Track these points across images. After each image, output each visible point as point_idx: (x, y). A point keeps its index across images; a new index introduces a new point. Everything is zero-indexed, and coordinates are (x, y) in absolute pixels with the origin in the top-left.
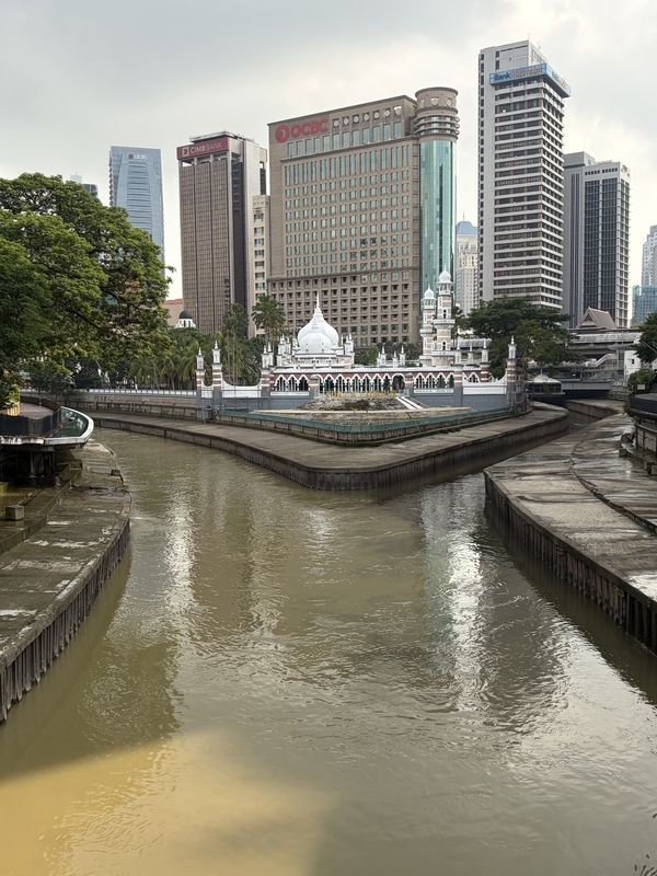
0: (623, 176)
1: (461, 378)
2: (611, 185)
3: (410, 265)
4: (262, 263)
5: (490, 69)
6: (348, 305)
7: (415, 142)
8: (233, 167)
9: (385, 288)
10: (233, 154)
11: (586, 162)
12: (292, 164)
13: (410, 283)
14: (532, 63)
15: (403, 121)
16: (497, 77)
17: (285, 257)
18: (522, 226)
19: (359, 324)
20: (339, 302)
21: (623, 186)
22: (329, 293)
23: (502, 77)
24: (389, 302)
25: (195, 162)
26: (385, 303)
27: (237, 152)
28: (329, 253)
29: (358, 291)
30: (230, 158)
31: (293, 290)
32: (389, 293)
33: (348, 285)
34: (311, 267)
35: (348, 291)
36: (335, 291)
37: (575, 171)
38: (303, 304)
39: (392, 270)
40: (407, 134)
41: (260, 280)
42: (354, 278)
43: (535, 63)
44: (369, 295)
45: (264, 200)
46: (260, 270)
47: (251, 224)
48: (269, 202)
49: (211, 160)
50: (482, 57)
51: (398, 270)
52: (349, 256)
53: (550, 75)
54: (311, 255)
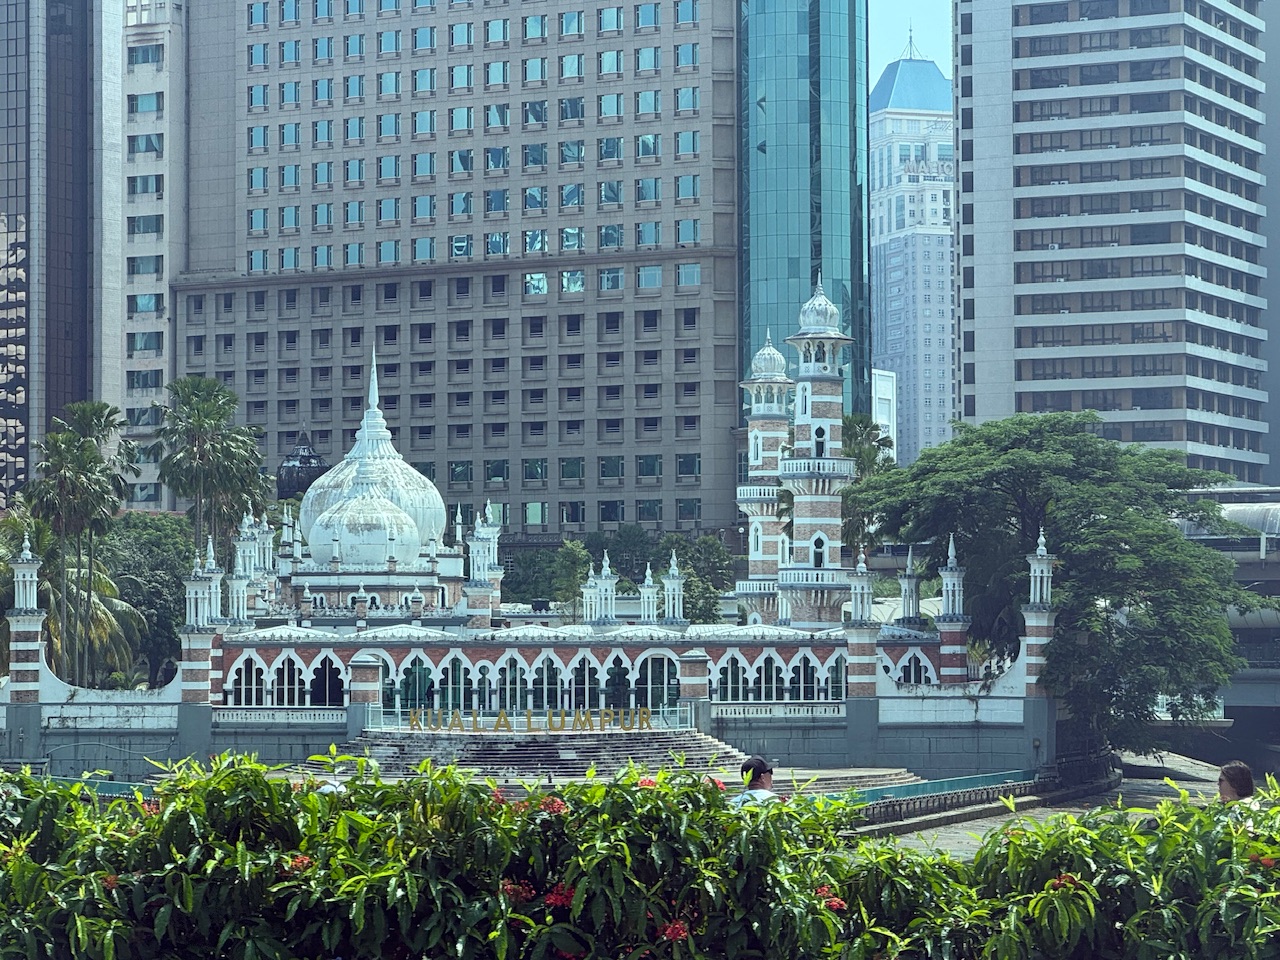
1: (869, 669)
3: (706, 238)
4: (155, 224)
6: (476, 381)
9: (612, 321)
13: (706, 307)
17: (243, 202)
18: (1114, 104)
19: (514, 449)
20: (441, 368)
22: (404, 336)
24: (627, 374)
26: (613, 375)
28: (405, 192)
29: (515, 330)
31: (271, 322)
32: (628, 339)
33: (477, 308)
34: (339, 238)
35: (477, 331)
36: (426, 331)
38: (305, 375)
39: (640, 259)
41: (146, 285)
42: (499, 284)
44: (552, 343)
46: (146, 245)
48: (186, 7)
51: (658, 257)
52: (478, 204)
54: (339, 195)
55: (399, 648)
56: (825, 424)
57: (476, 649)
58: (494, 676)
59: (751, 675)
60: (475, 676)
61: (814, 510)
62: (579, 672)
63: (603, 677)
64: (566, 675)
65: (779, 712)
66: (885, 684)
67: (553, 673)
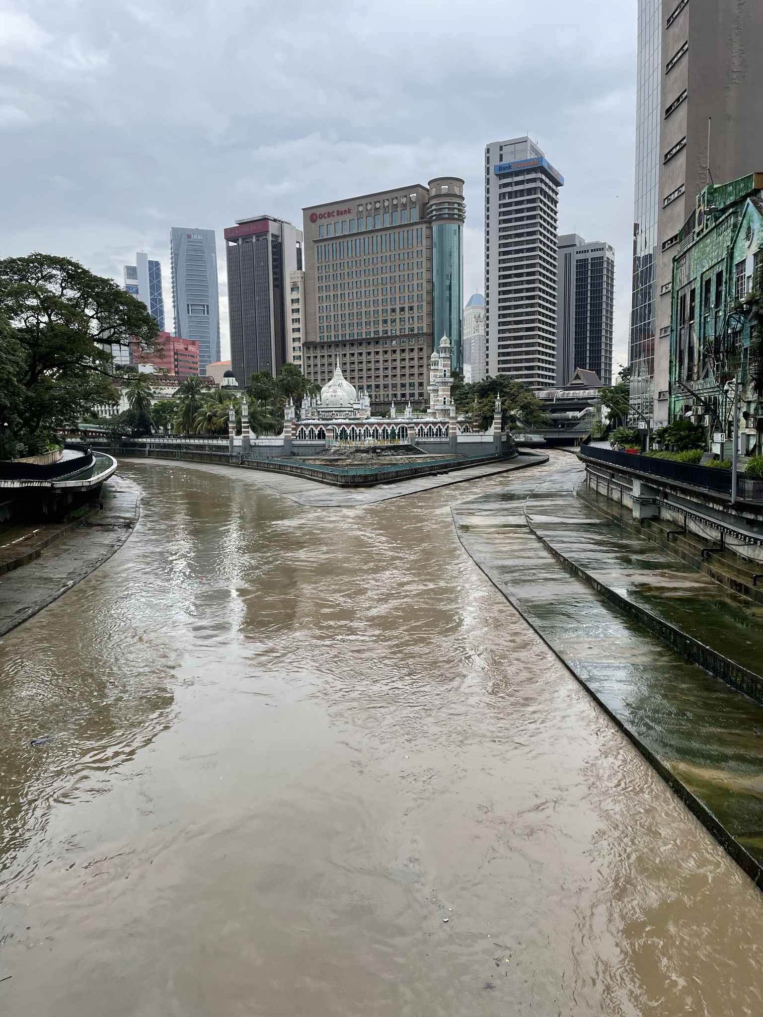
0: (608, 254)
1: (455, 429)
2: (598, 263)
3: (425, 331)
4: (298, 330)
5: (495, 161)
6: (372, 366)
7: (428, 225)
8: (273, 247)
9: (403, 351)
10: (273, 235)
11: (577, 243)
12: (323, 244)
13: (425, 347)
14: (530, 156)
15: (417, 206)
16: (501, 168)
17: (318, 325)
18: (522, 298)
19: (381, 382)
20: (364, 363)
21: (608, 263)
22: (355, 356)
23: (504, 169)
24: (407, 363)
25: (240, 242)
26: (403, 364)
27: (276, 233)
28: (355, 321)
29: (381, 353)
30: (270, 239)
31: (325, 353)
32: (407, 355)
33: (372, 349)
34: (340, 333)
35: (372, 354)
36: (361, 354)
37: (567, 250)
39: (409, 336)
40: (422, 218)
41: (297, 344)
42: (377, 343)
43: (533, 156)
44: (389, 357)
45: (299, 275)
46: (296, 335)
47: (289, 296)
48: (304, 278)
49: (254, 240)
50: (488, 151)
51: (414, 336)
52: (372, 324)
53: (546, 167)
54: (340, 322)
55: (339, 425)
56: (446, 369)
57: (357, 425)
58: (362, 432)
59: (426, 431)
60: (358, 432)
61: (443, 390)
62: (383, 430)
63: (389, 432)
64: (380, 431)
65: (432, 440)
66: (458, 433)
67: (377, 431)
